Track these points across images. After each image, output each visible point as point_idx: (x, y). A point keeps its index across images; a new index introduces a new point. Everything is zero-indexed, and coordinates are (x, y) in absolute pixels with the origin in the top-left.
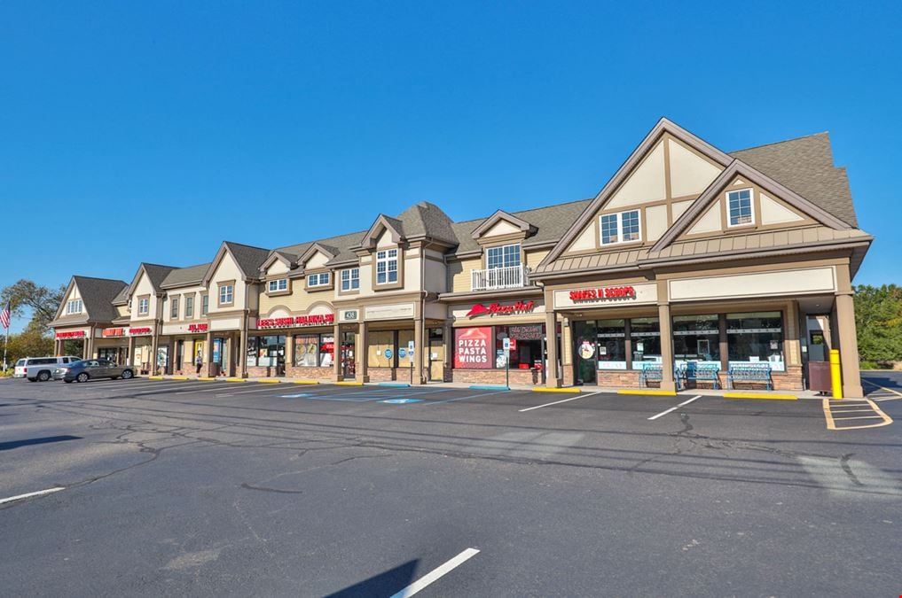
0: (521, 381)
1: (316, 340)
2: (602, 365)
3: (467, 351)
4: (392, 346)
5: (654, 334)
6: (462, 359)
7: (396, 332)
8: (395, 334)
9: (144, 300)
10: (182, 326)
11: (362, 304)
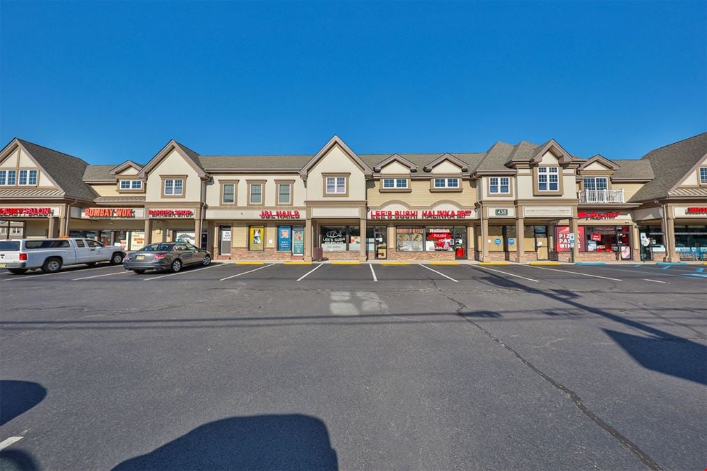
0: (608, 259)
1: (421, 231)
2: (655, 249)
3: (565, 241)
4: (502, 237)
5: (677, 234)
6: (562, 246)
7: (504, 228)
8: (503, 229)
9: (174, 181)
10: (244, 211)
11: (520, 204)
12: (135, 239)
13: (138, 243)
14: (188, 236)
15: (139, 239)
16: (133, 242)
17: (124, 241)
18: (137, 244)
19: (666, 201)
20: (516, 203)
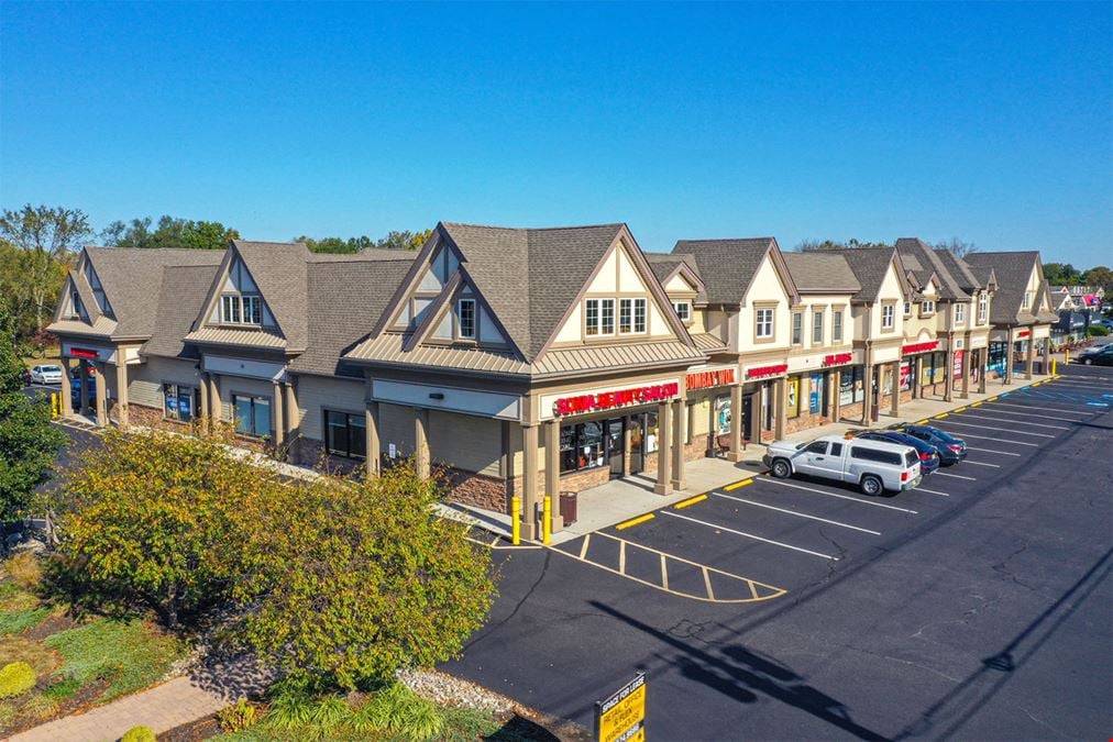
9: (765, 312)
10: (809, 357)
11: (971, 335)
19: (1015, 325)
20: (968, 333)
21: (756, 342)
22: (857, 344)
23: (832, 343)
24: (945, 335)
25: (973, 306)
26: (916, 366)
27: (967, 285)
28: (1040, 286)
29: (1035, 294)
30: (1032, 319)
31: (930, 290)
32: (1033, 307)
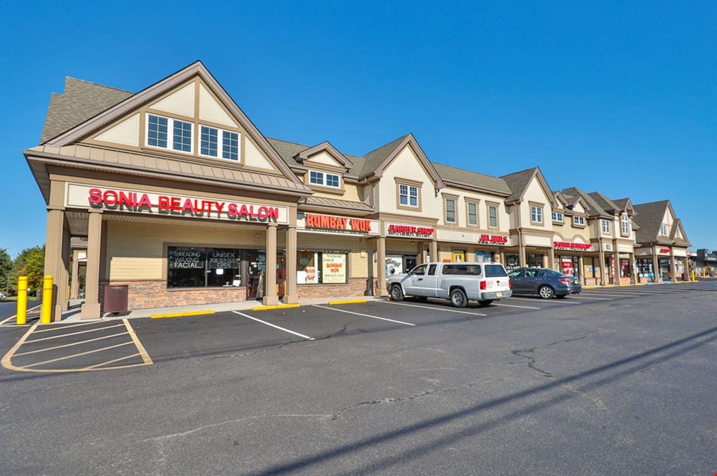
4: (592, 266)
8: (592, 260)
9: (409, 187)
10: (465, 234)
11: (617, 242)
12: (328, 266)
13: (332, 271)
14: (393, 262)
15: (333, 265)
16: (326, 270)
17: (312, 268)
18: (330, 273)
19: (656, 244)
20: (614, 241)
21: (399, 208)
22: (512, 232)
23: (488, 228)
24: (596, 240)
25: (617, 224)
26: (578, 263)
27: (609, 209)
28: (674, 223)
29: (670, 228)
30: (671, 242)
31: (578, 208)
32: (670, 235)
